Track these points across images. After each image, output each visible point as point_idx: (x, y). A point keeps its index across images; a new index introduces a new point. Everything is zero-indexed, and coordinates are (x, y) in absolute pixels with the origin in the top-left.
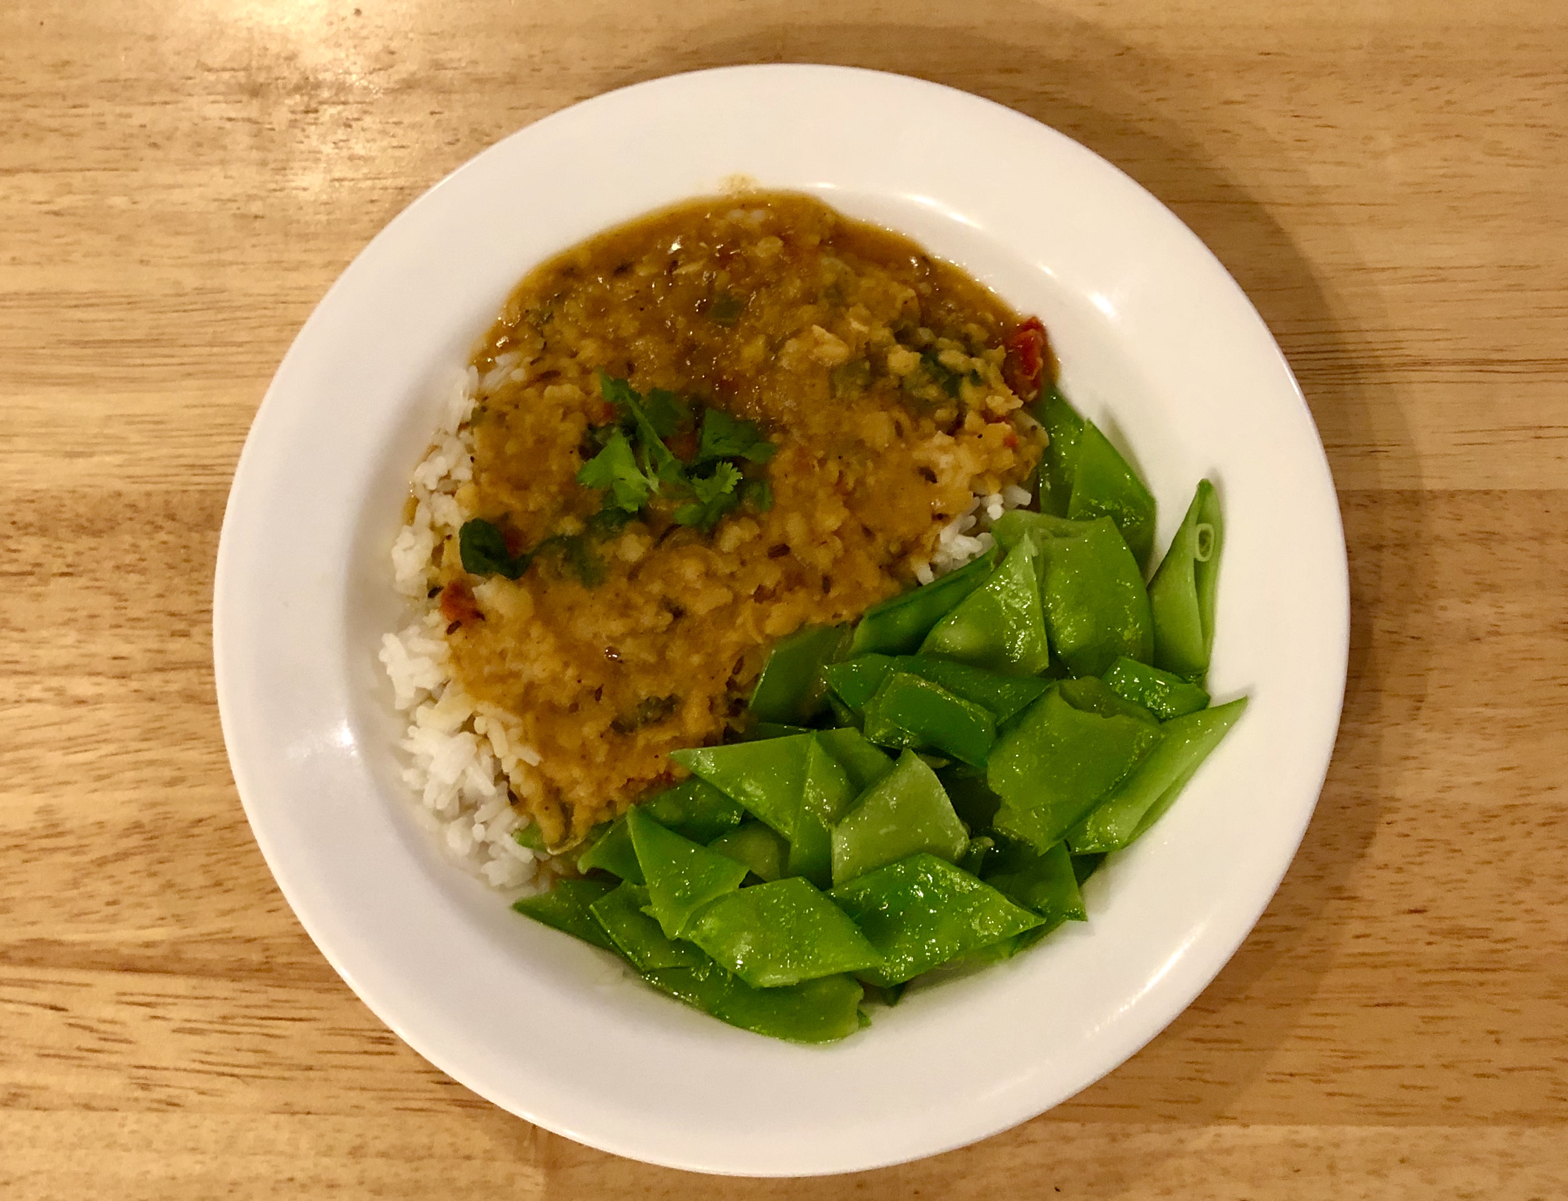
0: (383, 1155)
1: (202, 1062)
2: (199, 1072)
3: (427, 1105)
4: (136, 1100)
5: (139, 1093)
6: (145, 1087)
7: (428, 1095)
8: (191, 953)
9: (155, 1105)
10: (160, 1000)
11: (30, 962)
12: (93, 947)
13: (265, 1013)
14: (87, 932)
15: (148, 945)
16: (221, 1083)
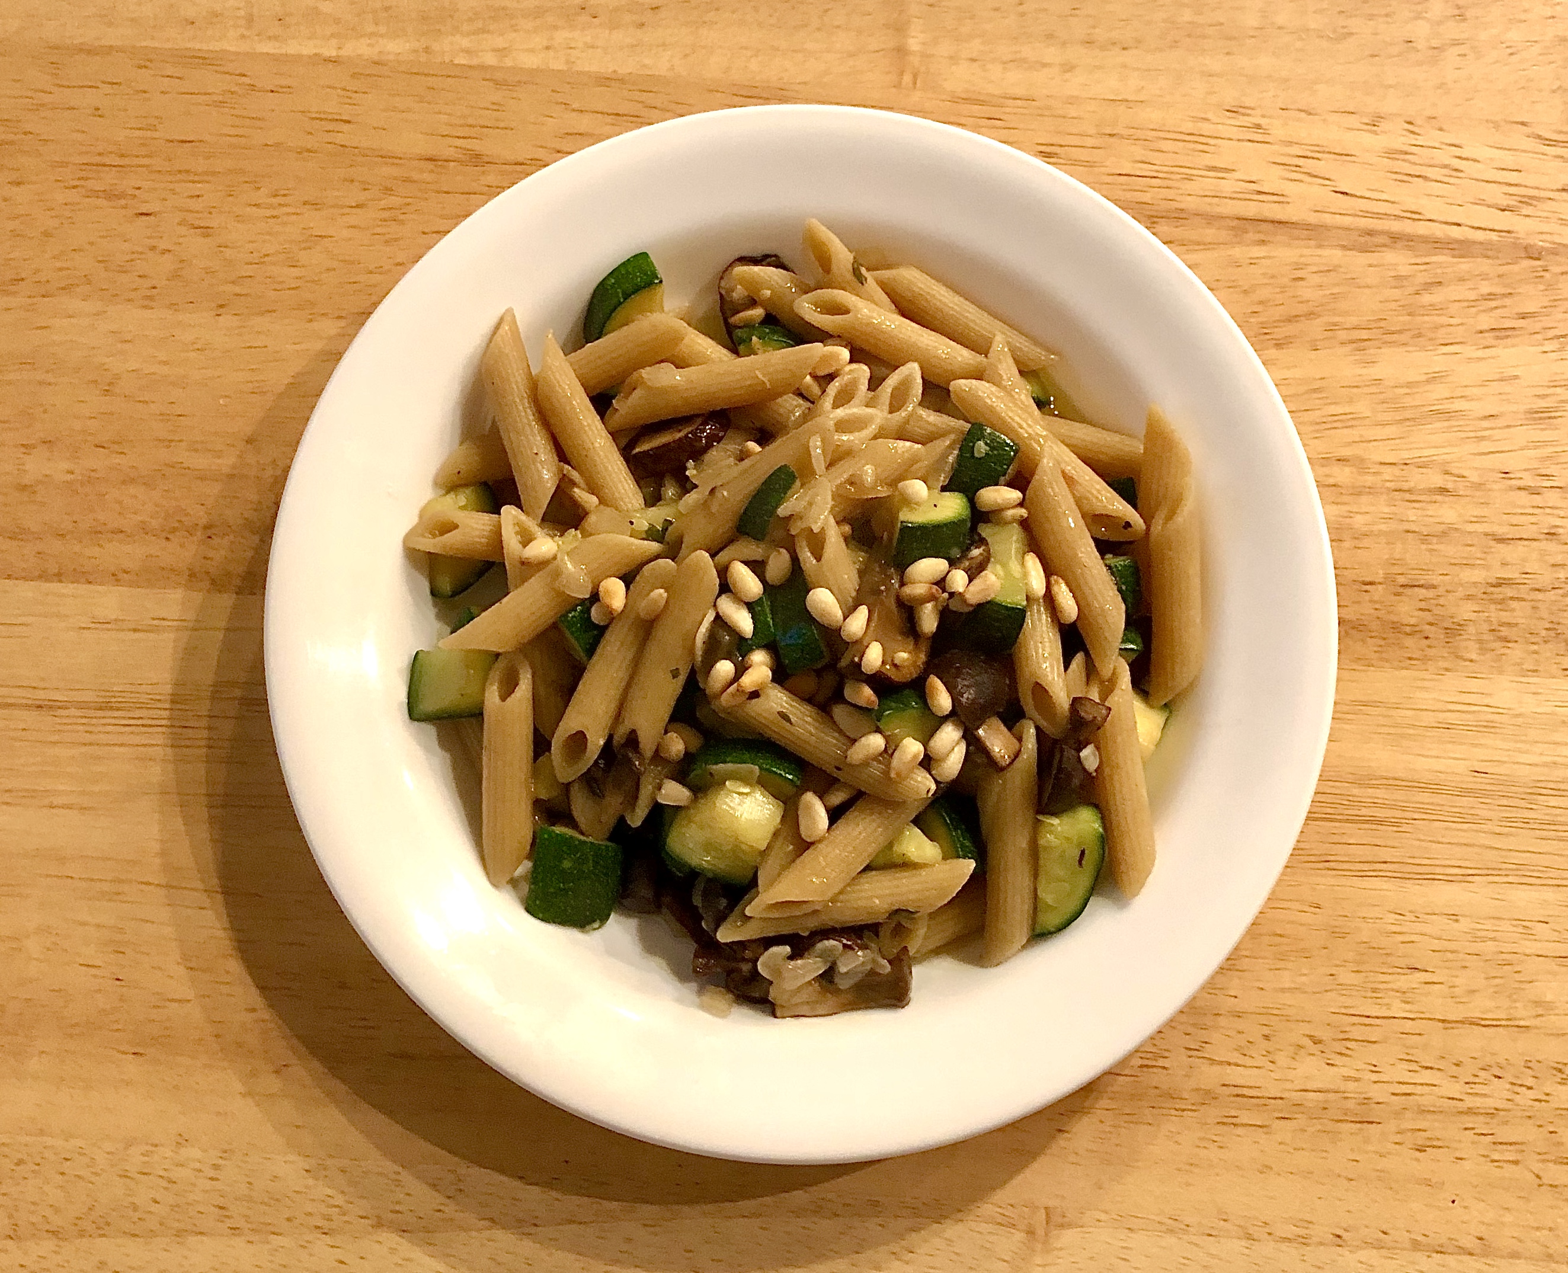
0: (1045, 65)
1: (1207, 144)
2: (1209, 137)
3: (1010, 102)
4: (1263, 116)
5: (1263, 122)
6: (1258, 126)
7: (1008, 110)
8: (1224, 235)
9: (1249, 111)
10: (1248, 196)
11: (1370, 233)
12: (1312, 243)
13: (1154, 181)
14: (1319, 256)
15: (1263, 242)
16: (1188, 127)
